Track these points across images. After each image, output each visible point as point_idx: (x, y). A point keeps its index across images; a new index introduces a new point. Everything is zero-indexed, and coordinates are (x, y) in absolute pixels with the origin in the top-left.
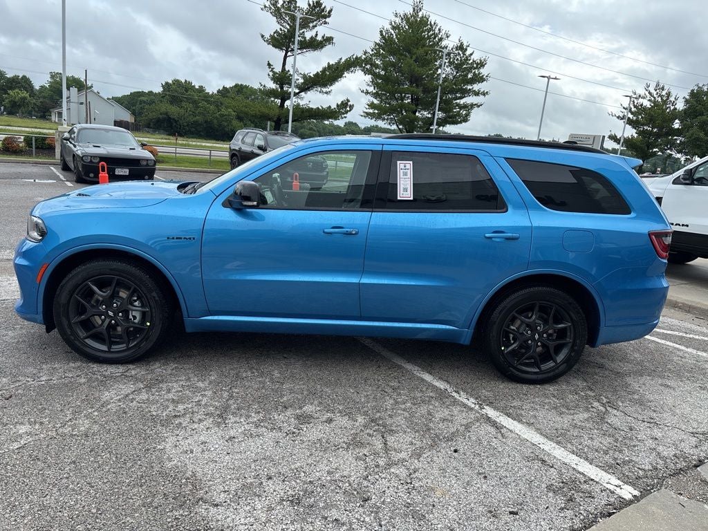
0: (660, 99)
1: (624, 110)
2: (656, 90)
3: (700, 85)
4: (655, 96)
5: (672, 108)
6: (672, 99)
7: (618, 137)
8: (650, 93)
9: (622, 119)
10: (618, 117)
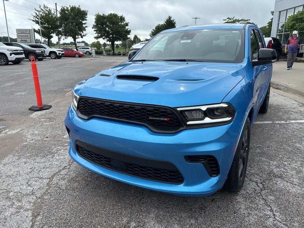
0: (47, 12)
1: (34, 17)
2: (44, 8)
3: (63, 7)
4: (45, 11)
5: (54, 16)
6: (52, 12)
7: (36, 30)
8: (42, 10)
9: (34, 21)
10: (33, 21)
